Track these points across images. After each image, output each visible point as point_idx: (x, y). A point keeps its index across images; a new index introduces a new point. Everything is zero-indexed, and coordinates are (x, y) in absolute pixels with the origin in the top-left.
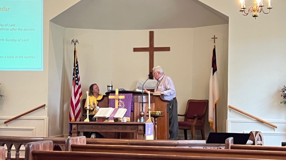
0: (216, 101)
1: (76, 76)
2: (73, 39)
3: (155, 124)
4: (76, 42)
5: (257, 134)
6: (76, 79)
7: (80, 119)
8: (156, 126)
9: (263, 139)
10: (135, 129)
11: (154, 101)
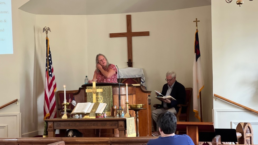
0: (200, 89)
1: (49, 66)
2: (44, 27)
3: (137, 118)
4: (48, 30)
5: (246, 126)
6: (50, 70)
7: (55, 113)
8: (138, 120)
9: (252, 130)
10: (115, 125)
11: (134, 93)
